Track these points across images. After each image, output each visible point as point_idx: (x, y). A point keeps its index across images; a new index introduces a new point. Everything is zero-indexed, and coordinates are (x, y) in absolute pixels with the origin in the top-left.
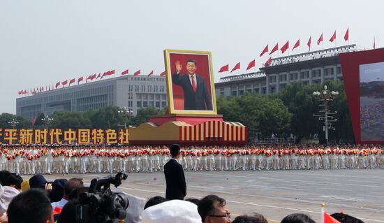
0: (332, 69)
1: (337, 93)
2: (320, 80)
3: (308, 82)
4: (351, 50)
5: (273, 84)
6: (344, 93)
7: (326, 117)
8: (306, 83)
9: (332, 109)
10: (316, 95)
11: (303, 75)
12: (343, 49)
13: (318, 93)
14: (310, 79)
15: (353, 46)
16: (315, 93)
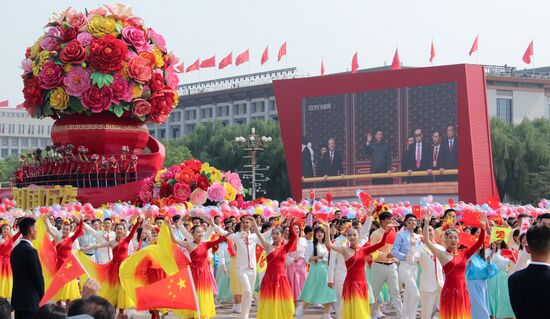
0: (263, 103)
1: (270, 138)
2: (245, 119)
3: (228, 121)
4: (290, 76)
5: (176, 123)
6: (280, 138)
7: (253, 175)
8: (225, 123)
9: (261, 163)
10: (240, 142)
11: (220, 112)
12: (279, 74)
13: (242, 139)
14: (230, 118)
15: (293, 70)
16: (238, 139)
